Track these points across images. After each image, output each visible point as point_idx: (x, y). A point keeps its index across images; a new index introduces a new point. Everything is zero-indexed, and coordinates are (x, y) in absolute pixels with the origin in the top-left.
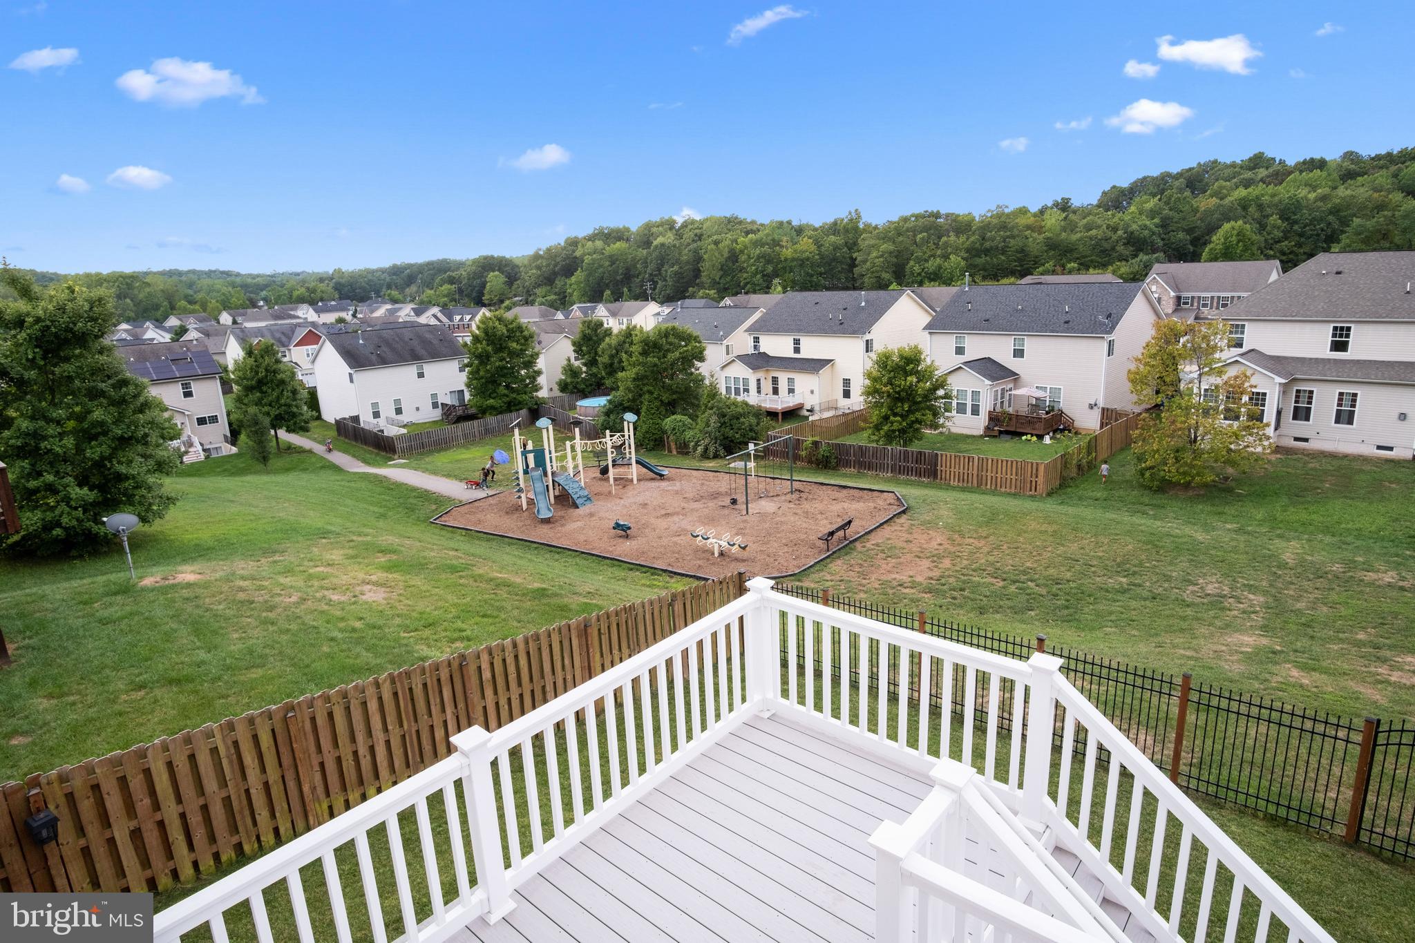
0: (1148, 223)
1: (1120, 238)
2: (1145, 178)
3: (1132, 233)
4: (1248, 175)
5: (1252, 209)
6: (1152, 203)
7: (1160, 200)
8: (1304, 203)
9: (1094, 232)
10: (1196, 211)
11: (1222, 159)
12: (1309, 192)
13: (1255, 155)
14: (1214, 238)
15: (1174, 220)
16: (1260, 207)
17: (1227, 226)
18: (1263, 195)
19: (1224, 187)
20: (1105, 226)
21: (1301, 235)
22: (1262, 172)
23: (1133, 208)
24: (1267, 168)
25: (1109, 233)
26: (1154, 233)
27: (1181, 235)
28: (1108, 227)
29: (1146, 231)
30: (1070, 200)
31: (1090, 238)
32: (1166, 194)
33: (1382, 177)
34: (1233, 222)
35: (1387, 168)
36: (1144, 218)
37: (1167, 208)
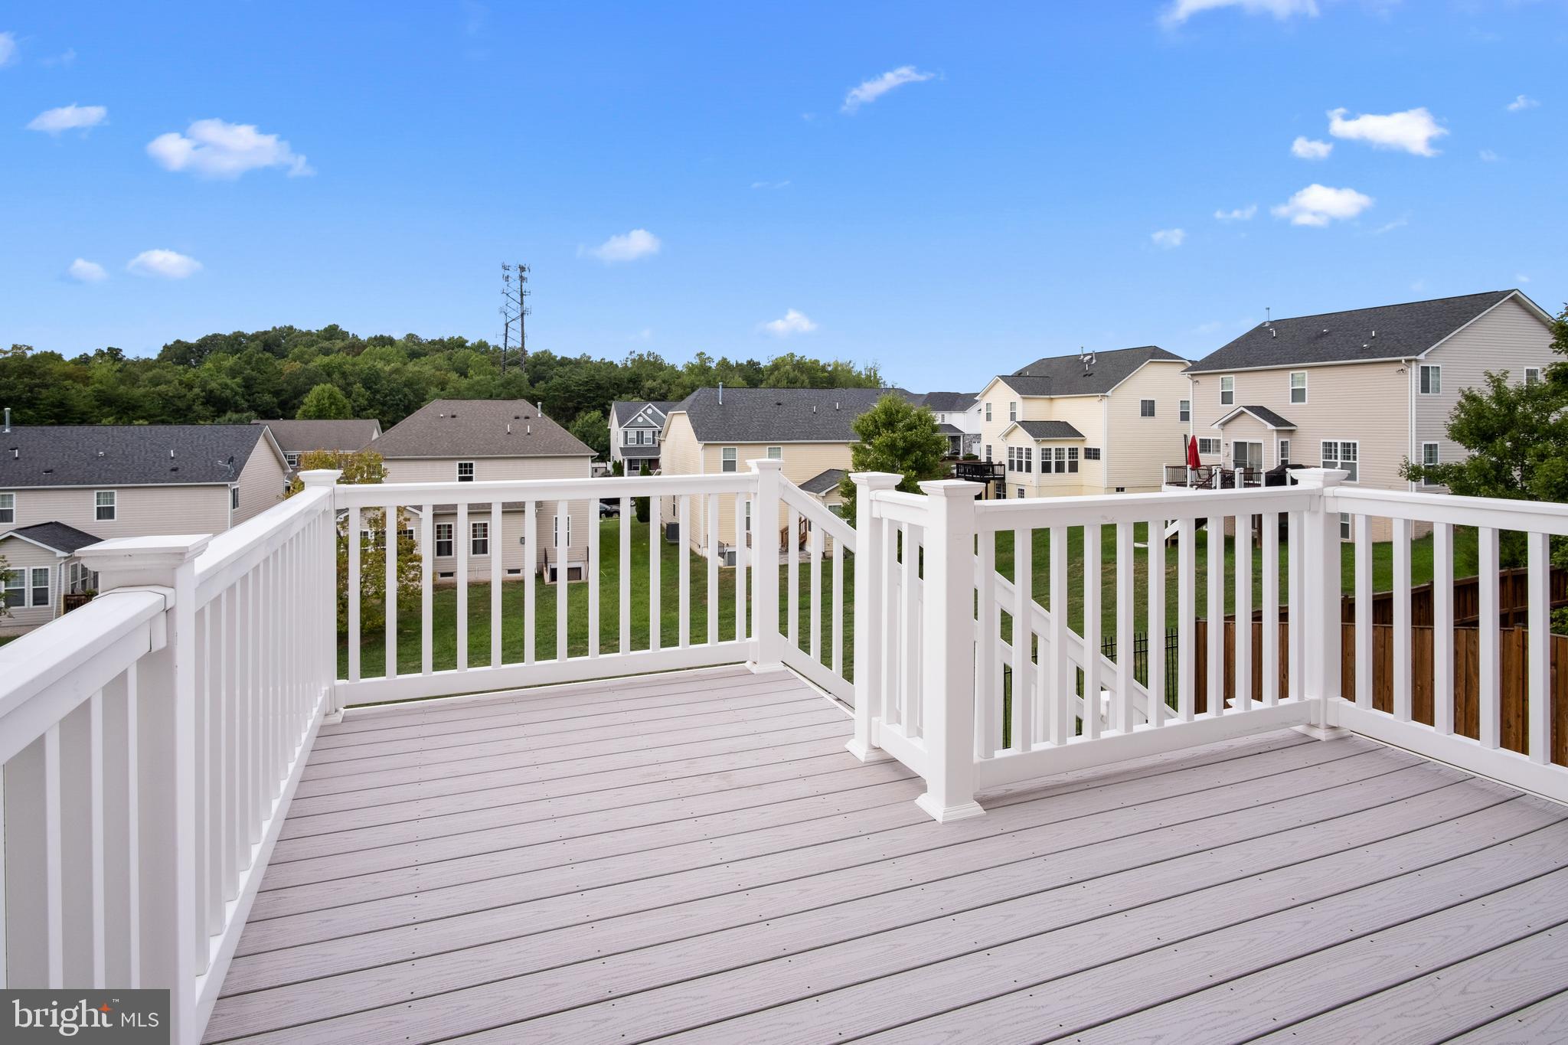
0: (229, 382)
1: (197, 396)
2: (215, 336)
3: (211, 391)
4: (326, 344)
5: (336, 376)
6: (230, 361)
7: (239, 359)
8: (382, 374)
9: (162, 388)
10: (280, 373)
11: (297, 326)
12: (385, 365)
13: (330, 326)
14: (306, 400)
15: (258, 381)
16: (344, 375)
17: (317, 389)
18: (344, 364)
19: (305, 353)
20: (176, 382)
21: (384, 404)
22: (339, 344)
23: (208, 365)
24: (343, 340)
25: (183, 391)
26: (236, 393)
27: (267, 397)
28: (181, 383)
29: (228, 391)
30: (121, 350)
31: (159, 395)
32: (246, 354)
33: (440, 359)
34: (322, 386)
35: (442, 352)
36: (224, 376)
37: (249, 367)
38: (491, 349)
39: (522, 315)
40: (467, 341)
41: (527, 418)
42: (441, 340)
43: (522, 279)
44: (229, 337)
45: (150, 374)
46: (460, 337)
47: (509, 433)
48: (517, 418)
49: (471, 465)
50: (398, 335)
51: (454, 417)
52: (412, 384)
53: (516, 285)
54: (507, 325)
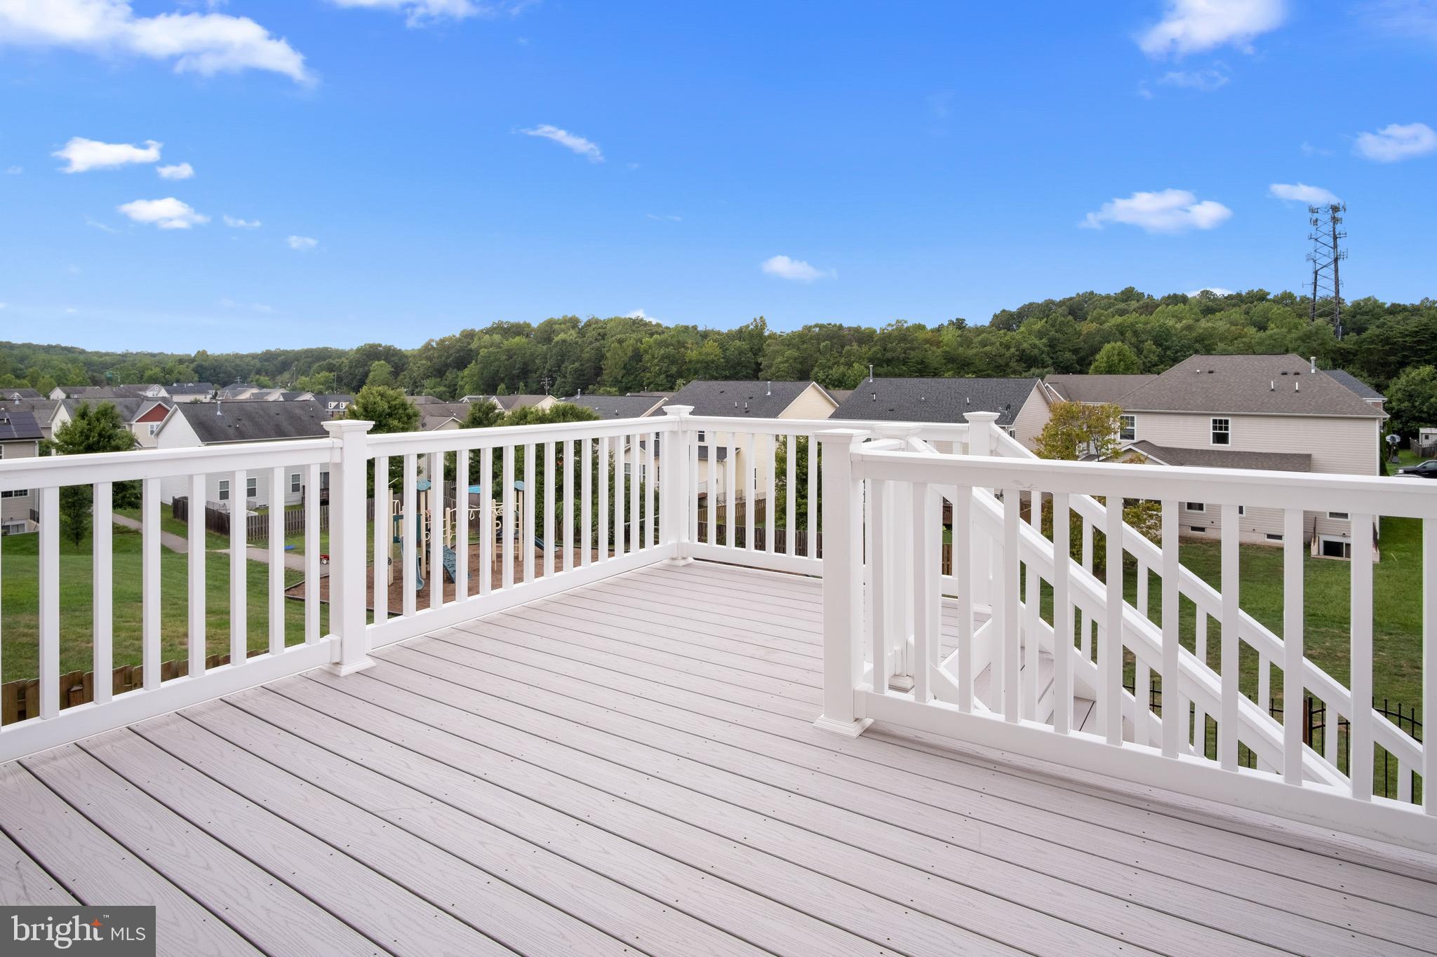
0: (1037, 342)
1: (1013, 355)
2: (1031, 304)
3: (1024, 351)
4: (1122, 306)
5: (1129, 334)
6: (1039, 325)
7: (1046, 322)
8: (1173, 331)
9: (988, 348)
10: (1079, 334)
11: (1098, 291)
12: (1176, 322)
13: (1126, 289)
14: (1098, 357)
15: (1061, 341)
16: (1136, 333)
17: (1107, 347)
18: (1137, 323)
19: (1102, 315)
20: (998, 344)
22: (1134, 304)
23: (1022, 329)
24: (1138, 301)
25: (1003, 351)
26: (1043, 352)
27: (1068, 355)
28: (1001, 344)
29: (1036, 350)
30: (964, 320)
31: (986, 354)
32: (1051, 319)
33: (1236, 314)
34: (1113, 344)
35: (1239, 306)
36: (1033, 337)
37: (1053, 330)
38: (1298, 299)
39: (1336, 260)
40: (1269, 294)
41: (1297, 374)
42: (1239, 295)
43: (1335, 220)
44: (1042, 304)
45: (980, 338)
46: (1261, 290)
47: (1273, 390)
48: (1285, 374)
49: (1227, 422)
50: (1193, 294)
51: (1211, 372)
52: (1203, 340)
53: (1328, 228)
54: (1316, 273)
